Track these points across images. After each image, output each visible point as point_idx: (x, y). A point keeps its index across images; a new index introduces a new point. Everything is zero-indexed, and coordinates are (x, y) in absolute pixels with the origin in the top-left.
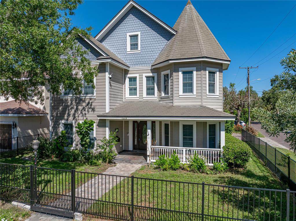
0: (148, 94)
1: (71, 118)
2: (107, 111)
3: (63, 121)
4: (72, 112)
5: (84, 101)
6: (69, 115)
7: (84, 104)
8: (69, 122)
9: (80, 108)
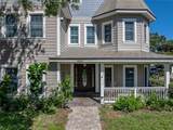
0: (88, 42)
1: (16, 62)
2: (59, 54)
3: (6, 66)
4: (17, 55)
5: (32, 43)
6: (13, 59)
7: (32, 47)
8: (13, 66)
9: (27, 50)
